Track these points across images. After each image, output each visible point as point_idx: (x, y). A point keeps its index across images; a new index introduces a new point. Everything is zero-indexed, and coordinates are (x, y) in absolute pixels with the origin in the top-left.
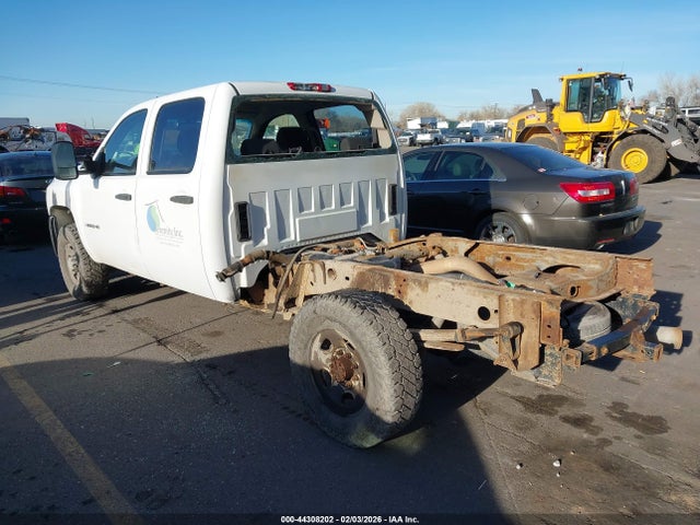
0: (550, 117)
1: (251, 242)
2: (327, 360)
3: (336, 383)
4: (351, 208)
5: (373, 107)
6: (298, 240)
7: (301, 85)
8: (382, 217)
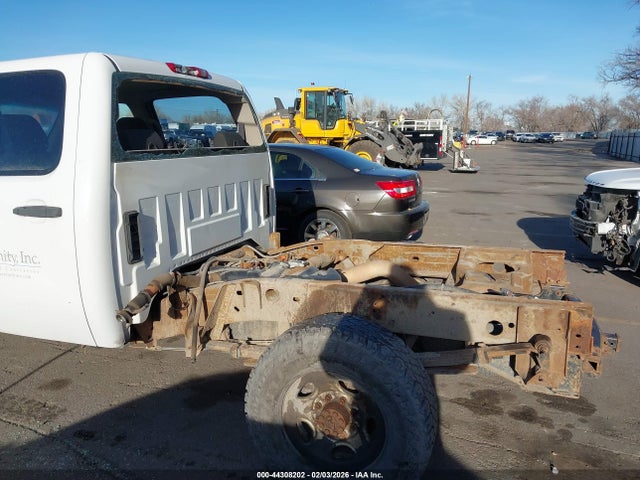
0: (293, 123)
1: (142, 264)
2: (306, 410)
3: (320, 436)
4: (234, 212)
5: (243, 100)
6: (190, 254)
7: (181, 67)
8: (259, 222)
